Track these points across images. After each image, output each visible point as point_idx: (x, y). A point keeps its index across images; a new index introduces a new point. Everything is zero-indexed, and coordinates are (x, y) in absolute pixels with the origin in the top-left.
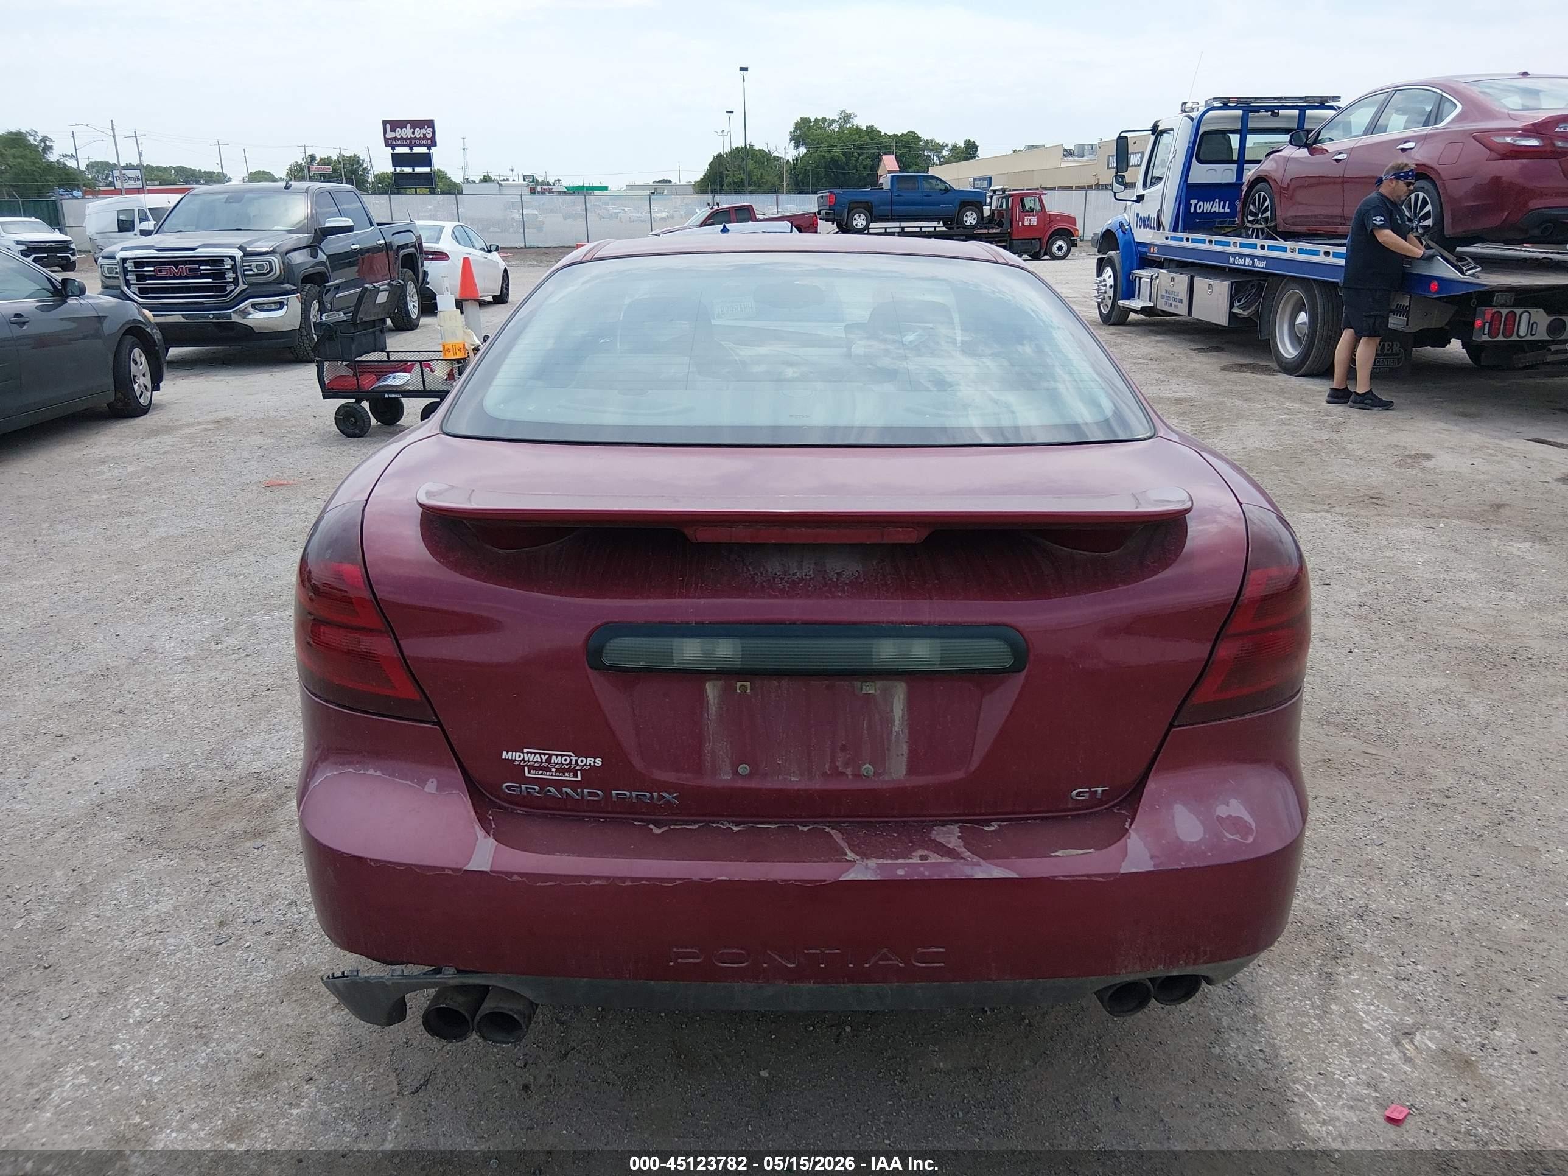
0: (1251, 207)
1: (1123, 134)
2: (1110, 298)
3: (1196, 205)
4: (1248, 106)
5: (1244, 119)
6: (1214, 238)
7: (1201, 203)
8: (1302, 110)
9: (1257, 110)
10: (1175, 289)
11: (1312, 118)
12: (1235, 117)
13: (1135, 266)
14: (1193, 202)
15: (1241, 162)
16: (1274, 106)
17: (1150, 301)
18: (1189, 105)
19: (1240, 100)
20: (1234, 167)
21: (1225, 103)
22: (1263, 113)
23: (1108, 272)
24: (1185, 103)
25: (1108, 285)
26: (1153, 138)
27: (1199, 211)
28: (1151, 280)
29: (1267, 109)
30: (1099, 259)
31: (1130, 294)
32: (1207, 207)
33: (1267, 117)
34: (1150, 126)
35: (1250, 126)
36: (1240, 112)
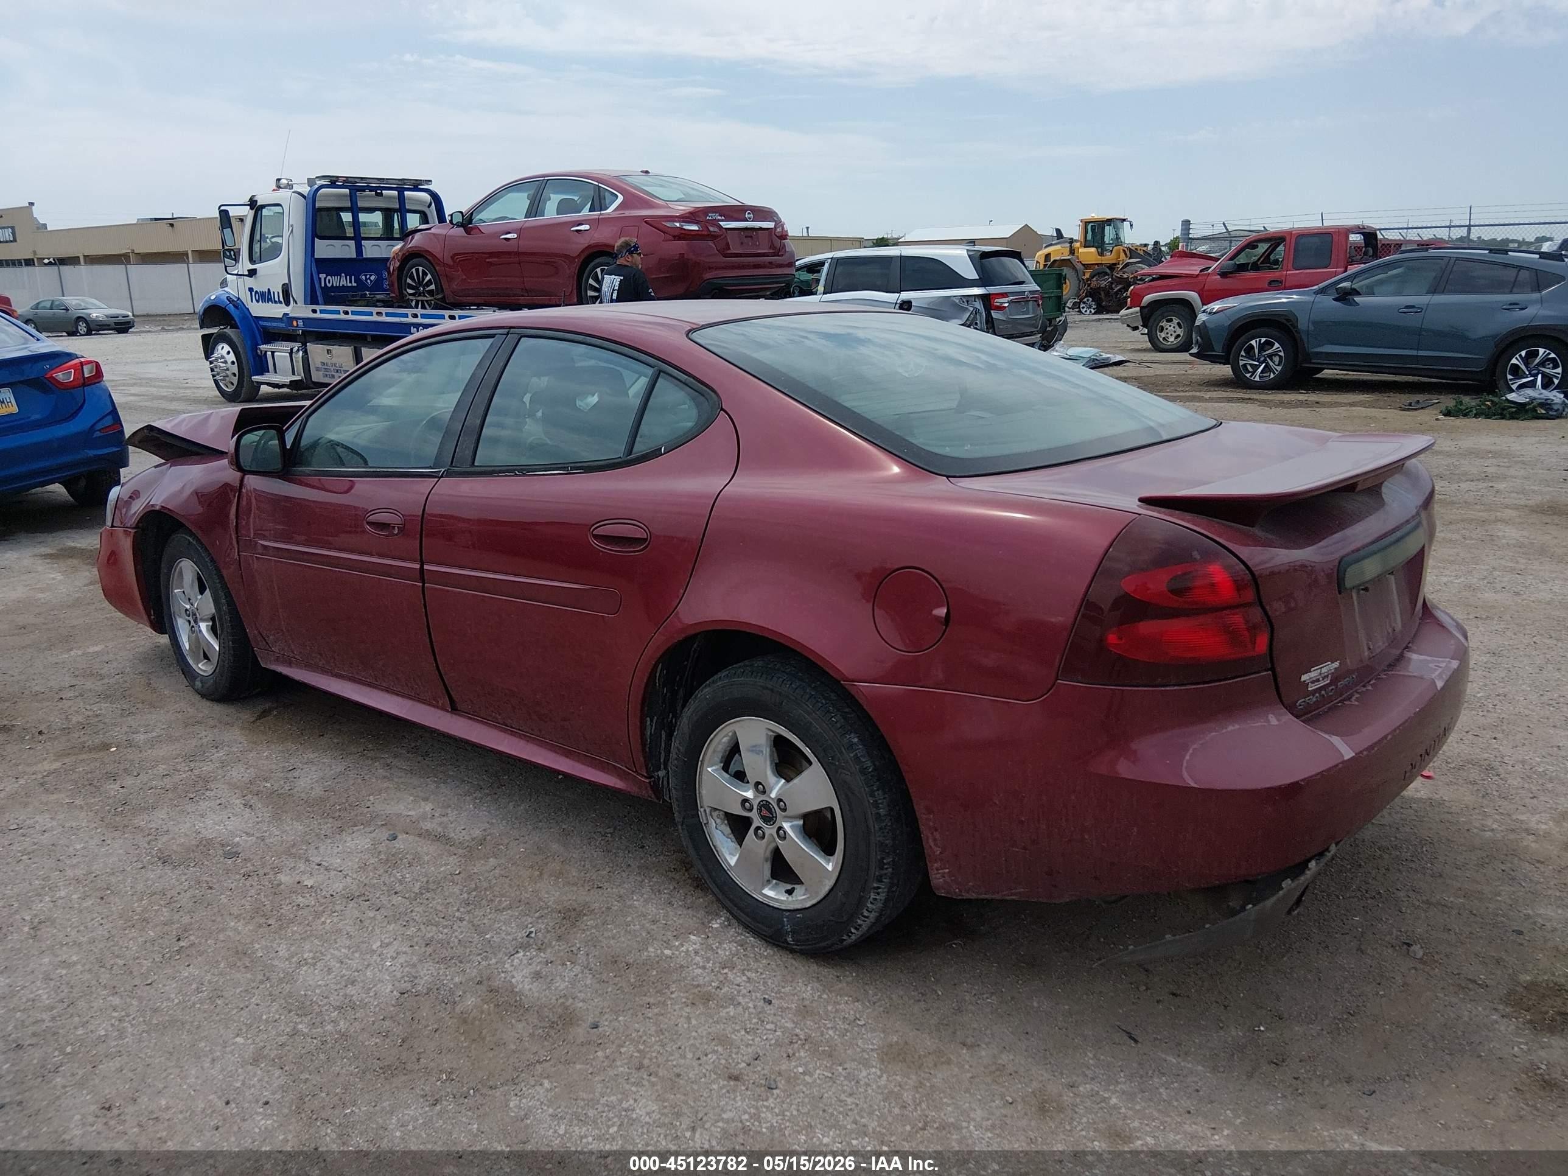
0: (409, 281)
1: (222, 208)
2: (234, 375)
3: (325, 279)
4: (355, 186)
5: (352, 197)
6: (350, 309)
7: (329, 277)
8: (401, 191)
9: (363, 189)
10: (334, 360)
11: (410, 199)
12: (344, 195)
13: (260, 342)
14: (323, 276)
15: (358, 239)
16: (377, 187)
17: (294, 373)
18: (284, 181)
19: (347, 179)
20: (352, 243)
21: (333, 182)
22: (367, 192)
23: (223, 350)
24: (279, 180)
25: (229, 362)
26: (252, 212)
27: (329, 285)
28: (291, 353)
29: (371, 189)
30: (203, 337)
31: (263, 369)
32: (335, 281)
33: (371, 196)
34: (246, 200)
35: (360, 204)
36: (347, 191)
